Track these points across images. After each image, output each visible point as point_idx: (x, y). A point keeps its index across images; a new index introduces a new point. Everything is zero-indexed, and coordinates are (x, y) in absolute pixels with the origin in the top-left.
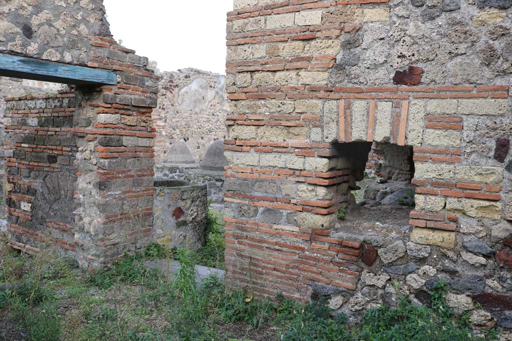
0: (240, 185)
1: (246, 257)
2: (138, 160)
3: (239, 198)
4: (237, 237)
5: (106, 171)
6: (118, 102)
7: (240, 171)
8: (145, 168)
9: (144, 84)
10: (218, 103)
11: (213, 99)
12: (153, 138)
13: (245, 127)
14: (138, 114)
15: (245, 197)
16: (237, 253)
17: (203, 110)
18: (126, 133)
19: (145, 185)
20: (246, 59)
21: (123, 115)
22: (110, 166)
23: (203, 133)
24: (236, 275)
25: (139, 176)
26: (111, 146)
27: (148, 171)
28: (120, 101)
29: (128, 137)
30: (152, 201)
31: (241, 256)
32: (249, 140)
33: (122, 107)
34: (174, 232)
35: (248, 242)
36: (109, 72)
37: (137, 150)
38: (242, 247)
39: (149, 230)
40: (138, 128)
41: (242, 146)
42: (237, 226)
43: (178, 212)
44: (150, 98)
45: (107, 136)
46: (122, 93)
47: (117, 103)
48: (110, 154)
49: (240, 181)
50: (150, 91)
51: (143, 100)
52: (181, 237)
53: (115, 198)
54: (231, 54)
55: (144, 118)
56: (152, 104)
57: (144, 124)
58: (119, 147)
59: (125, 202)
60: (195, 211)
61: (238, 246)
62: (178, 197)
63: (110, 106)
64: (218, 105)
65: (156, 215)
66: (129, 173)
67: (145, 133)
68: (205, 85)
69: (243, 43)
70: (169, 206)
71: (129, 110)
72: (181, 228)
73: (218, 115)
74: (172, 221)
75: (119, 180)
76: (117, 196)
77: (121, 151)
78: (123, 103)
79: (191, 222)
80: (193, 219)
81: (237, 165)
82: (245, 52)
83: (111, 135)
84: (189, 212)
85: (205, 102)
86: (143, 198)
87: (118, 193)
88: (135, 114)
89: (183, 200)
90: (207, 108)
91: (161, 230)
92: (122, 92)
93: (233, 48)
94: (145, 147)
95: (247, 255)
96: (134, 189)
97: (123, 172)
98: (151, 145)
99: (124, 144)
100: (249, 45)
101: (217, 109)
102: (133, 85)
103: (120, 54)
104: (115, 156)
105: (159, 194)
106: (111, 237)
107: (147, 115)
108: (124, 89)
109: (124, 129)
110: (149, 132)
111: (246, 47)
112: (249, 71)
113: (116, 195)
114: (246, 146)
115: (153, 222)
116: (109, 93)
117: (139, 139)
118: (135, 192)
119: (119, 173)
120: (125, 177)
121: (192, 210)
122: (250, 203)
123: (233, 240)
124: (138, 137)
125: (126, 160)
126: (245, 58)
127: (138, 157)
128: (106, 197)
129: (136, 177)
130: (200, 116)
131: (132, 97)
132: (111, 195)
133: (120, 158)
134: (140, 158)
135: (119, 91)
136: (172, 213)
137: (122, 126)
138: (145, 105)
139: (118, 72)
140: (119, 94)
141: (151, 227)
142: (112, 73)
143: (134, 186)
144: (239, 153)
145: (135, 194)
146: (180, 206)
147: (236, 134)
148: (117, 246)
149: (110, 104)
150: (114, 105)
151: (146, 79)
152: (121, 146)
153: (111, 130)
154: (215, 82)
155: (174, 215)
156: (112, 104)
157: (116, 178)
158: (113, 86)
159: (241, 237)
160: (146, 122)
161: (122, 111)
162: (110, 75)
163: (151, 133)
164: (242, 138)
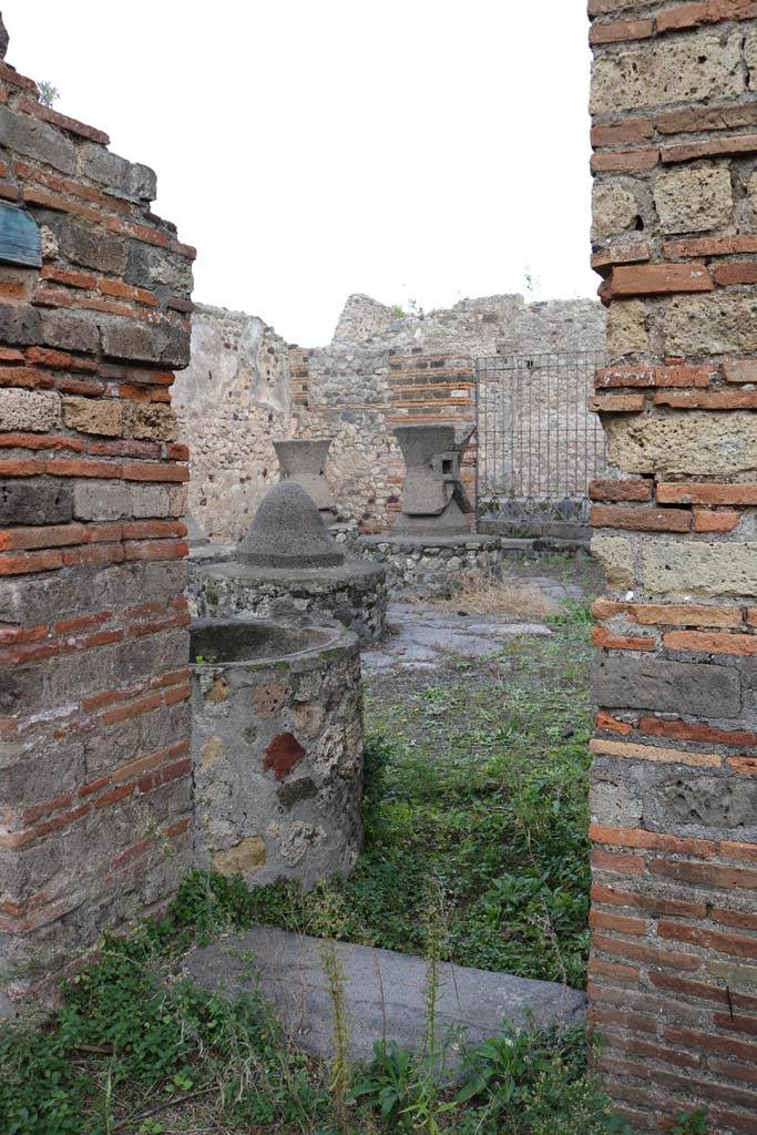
0: (678, 684)
1: (701, 991)
2: (134, 571)
3: (673, 744)
4: (658, 909)
5: (14, 631)
6: (50, 341)
7: (677, 622)
8: (161, 599)
9: (142, 274)
10: (246, 388)
11: (234, 378)
12: (179, 483)
13: (707, 421)
14: (127, 392)
15: (703, 737)
16: (655, 977)
17: (210, 406)
18: (84, 466)
19: (162, 663)
20: (705, 101)
21: (72, 392)
22: (28, 607)
23: (214, 465)
24: (648, 1064)
25: (141, 632)
26: (30, 525)
27: (170, 609)
28: (57, 337)
29: (93, 485)
30: (188, 720)
31: (680, 987)
32: (731, 478)
33: (65, 359)
34: (273, 825)
35: (717, 929)
36: (9, 209)
37: (128, 535)
38: (684, 950)
39: (183, 827)
40: (128, 446)
41: (688, 507)
42: (662, 864)
43: (285, 752)
44: (167, 328)
45: (13, 483)
46: (66, 304)
47: (46, 346)
48: (27, 555)
49: (678, 669)
50: (164, 301)
51: (140, 335)
52: (298, 841)
53: (58, 735)
54: (614, 85)
55: (145, 406)
56: (175, 355)
57: (148, 432)
58: (63, 527)
59: (95, 741)
60: (337, 738)
61: (661, 945)
62: (282, 697)
63: (16, 354)
64: (247, 391)
65: (203, 770)
66: (104, 627)
67: (152, 467)
68: (214, 342)
69: (690, 22)
70: (251, 733)
71: (91, 373)
72: (295, 809)
73: (247, 419)
74: (264, 785)
75: (70, 658)
76: (64, 725)
77: (68, 542)
78: (71, 343)
79: (328, 782)
80: (333, 767)
81: (664, 594)
82: (702, 67)
83: (28, 477)
84: (321, 749)
85: (214, 386)
86: (156, 714)
87: (65, 712)
88: (115, 392)
89: (297, 705)
90: (220, 399)
91: (227, 824)
92: (64, 299)
93: (628, 53)
94: (157, 518)
95: (710, 983)
96: (124, 688)
97: (83, 624)
98: (176, 511)
99: (79, 513)
100: (726, 25)
101: (244, 404)
102: (106, 274)
103: (53, 139)
104: (48, 565)
105: (210, 690)
106: (52, 890)
107: (157, 394)
108: (69, 286)
109: (78, 452)
110: (167, 460)
111: (705, 42)
112: (725, 156)
113: (60, 719)
114: (715, 508)
115: (192, 797)
116: (14, 303)
117: (135, 489)
118: (128, 697)
119: (64, 630)
120: (89, 645)
121: (328, 739)
122: (733, 762)
123: (635, 918)
124: (129, 481)
125: (91, 575)
126: (700, 95)
127: (130, 561)
128: (20, 739)
129: (129, 640)
130: (205, 421)
131: (103, 320)
132: (42, 723)
133: (66, 571)
134: (139, 564)
135: (51, 293)
136: (264, 756)
137: (67, 438)
138: (149, 358)
139: (47, 216)
140: (51, 307)
141: (189, 815)
142: (21, 216)
143: (123, 674)
144: (672, 540)
145: (129, 704)
146: (288, 730)
147: (650, 450)
148: (76, 918)
149: (16, 346)
150: (35, 352)
151: (151, 252)
152: (66, 523)
153: (27, 456)
154: (237, 335)
155: (268, 764)
156: (24, 348)
157: (56, 652)
158: (28, 273)
159: (682, 910)
160: (154, 425)
161: (68, 380)
162: (12, 224)
163: (171, 465)
164: (690, 469)
